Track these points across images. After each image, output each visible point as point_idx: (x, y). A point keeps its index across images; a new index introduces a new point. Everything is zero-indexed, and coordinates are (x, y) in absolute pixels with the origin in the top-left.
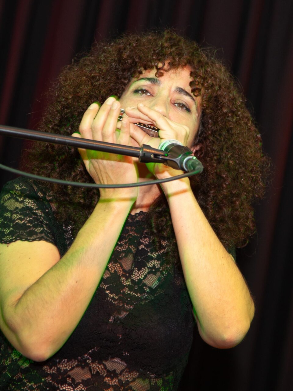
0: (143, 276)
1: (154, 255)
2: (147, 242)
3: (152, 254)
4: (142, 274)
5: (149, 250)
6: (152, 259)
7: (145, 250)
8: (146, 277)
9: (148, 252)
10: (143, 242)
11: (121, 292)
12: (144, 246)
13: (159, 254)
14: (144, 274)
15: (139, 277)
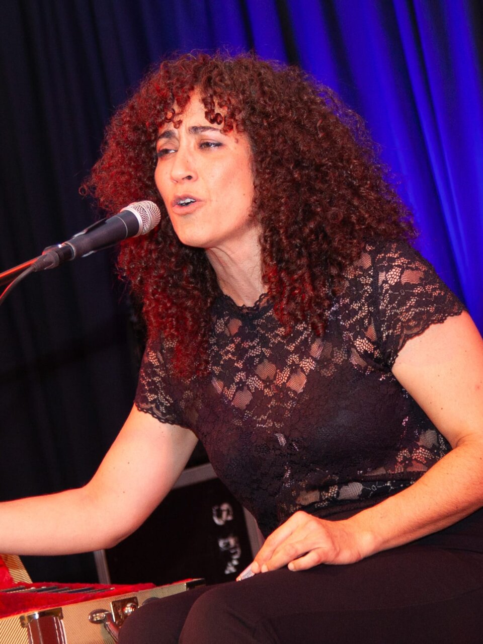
0: (286, 378)
1: (292, 348)
2: (283, 333)
3: (289, 346)
4: (285, 375)
5: (285, 342)
6: (289, 353)
7: (281, 343)
8: (289, 378)
9: (284, 344)
10: (279, 333)
11: (269, 406)
12: (280, 337)
13: (296, 345)
14: (287, 375)
15: (282, 380)
